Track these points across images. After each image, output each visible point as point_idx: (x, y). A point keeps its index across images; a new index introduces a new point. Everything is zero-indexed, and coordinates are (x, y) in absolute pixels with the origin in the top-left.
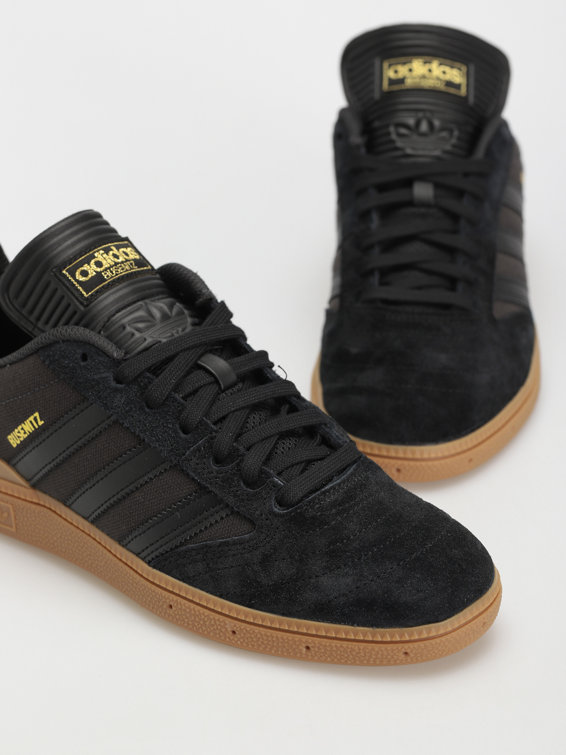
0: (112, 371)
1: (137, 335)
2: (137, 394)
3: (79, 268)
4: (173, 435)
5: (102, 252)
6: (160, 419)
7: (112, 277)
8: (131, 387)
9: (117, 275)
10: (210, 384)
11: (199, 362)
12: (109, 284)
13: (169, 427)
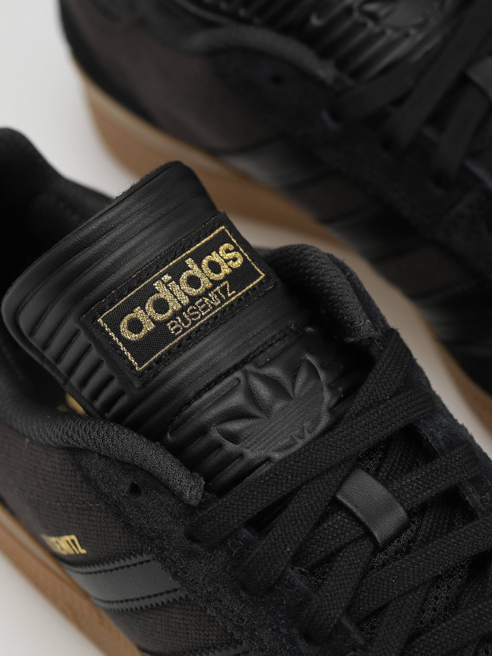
0: (182, 522)
1: (230, 446)
2: (226, 567)
3: (125, 315)
4: (288, 648)
5: (167, 277)
6: (267, 614)
7: (184, 330)
8: (216, 554)
9: (194, 323)
10: (356, 540)
11: (339, 497)
12: (180, 345)
13: (281, 632)
